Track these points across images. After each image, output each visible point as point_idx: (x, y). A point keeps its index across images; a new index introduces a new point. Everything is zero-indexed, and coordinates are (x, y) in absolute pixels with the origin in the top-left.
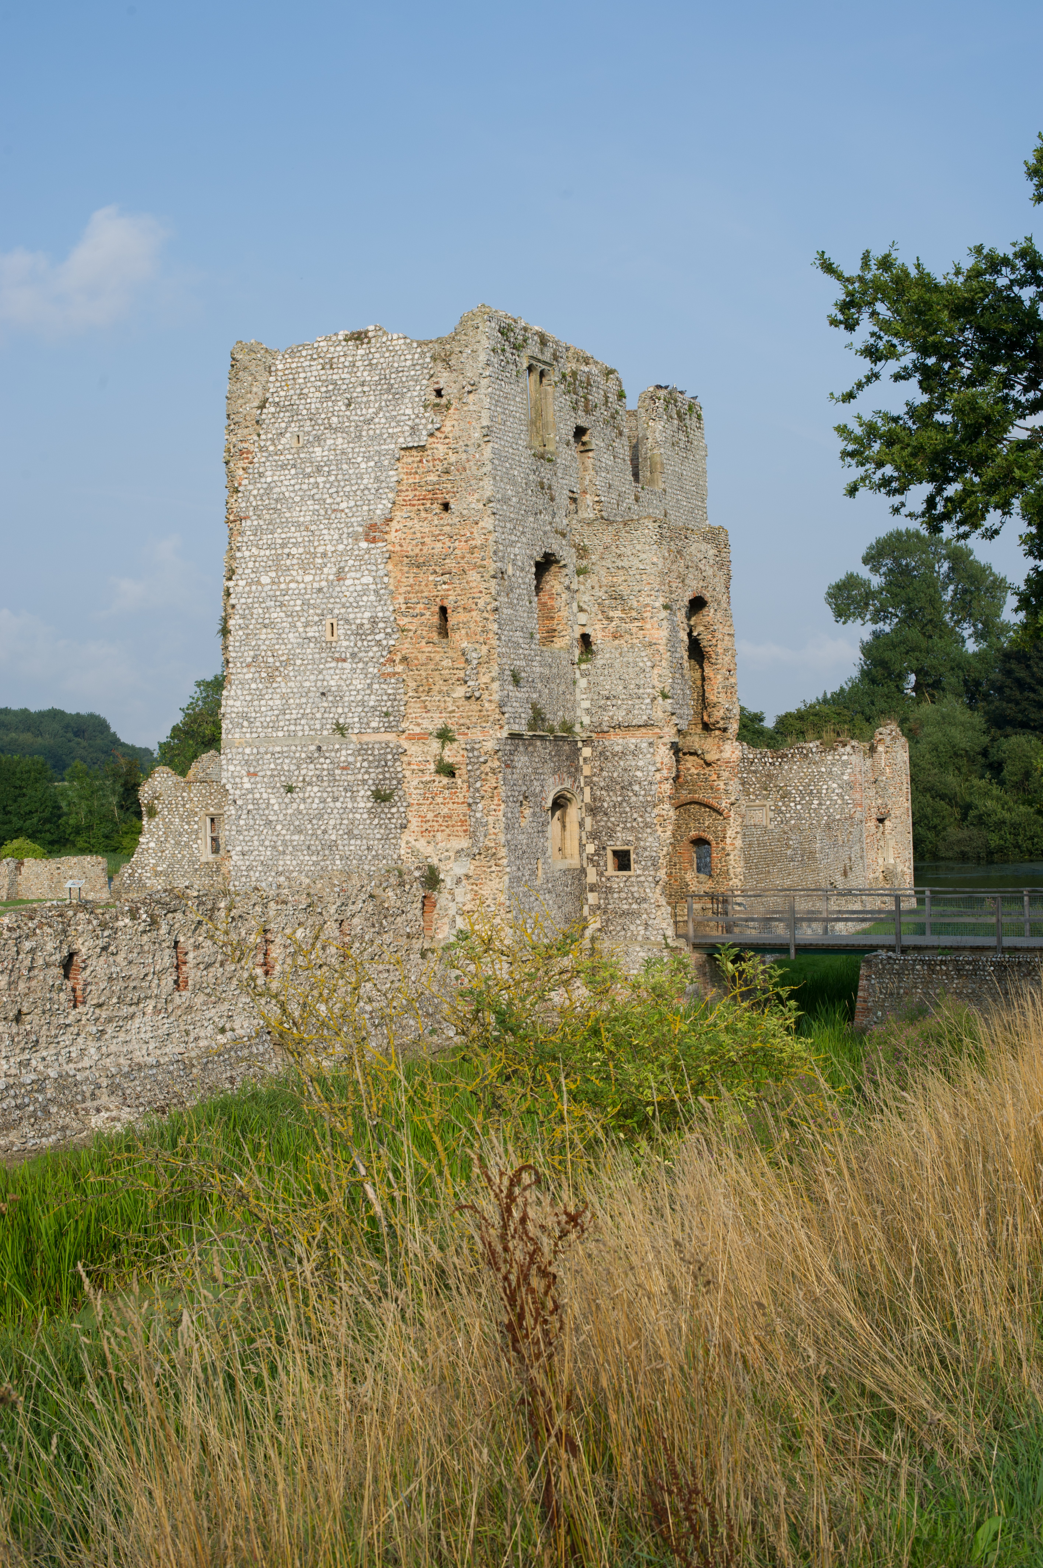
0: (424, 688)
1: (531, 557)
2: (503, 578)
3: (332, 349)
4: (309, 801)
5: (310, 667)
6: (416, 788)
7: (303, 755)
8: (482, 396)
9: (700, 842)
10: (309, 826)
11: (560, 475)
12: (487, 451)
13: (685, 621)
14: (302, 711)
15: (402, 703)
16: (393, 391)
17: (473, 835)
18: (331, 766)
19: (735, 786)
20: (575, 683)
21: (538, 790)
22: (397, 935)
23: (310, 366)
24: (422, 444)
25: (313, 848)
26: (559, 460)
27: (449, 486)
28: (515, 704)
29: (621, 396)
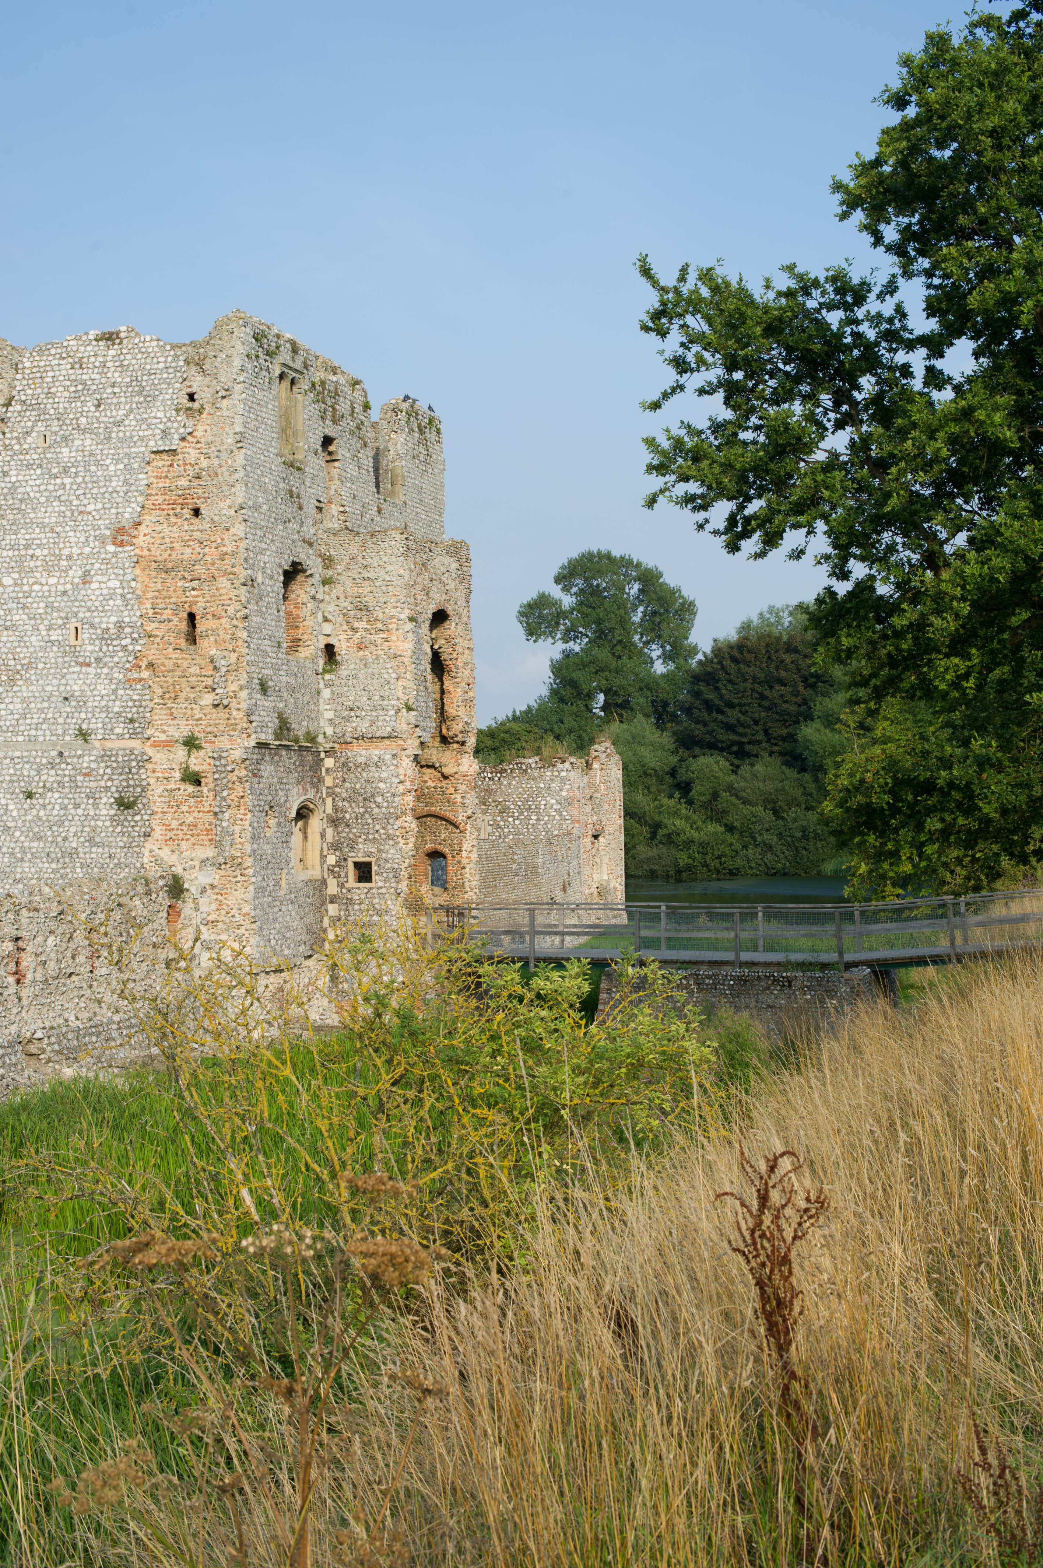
0: (171, 695)
1: (280, 566)
2: (253, 586)
3: (82, 349)
4: (49, 807)
5: (52, 671)
6: (160, 796)
7: (44, 761)
8: (236, 402)
9: (435, 855)
10: (49, 833)
11: (308, 484)
12: (240, 457)
13: (428, 633)
14: (43, 716)
15: (148, 710)
16: (145, 393)
17: (219, 845)
18: (73, 772)
19: (472, 799)
20: (318, 693)
21: (283, 799)
22: (144, 945)
23: (59, 365)
24: (173, 448)
25: (53, 855)
26: (307, 469)
27: (200, 491)
28: (262, 713)
29: (366, 407)
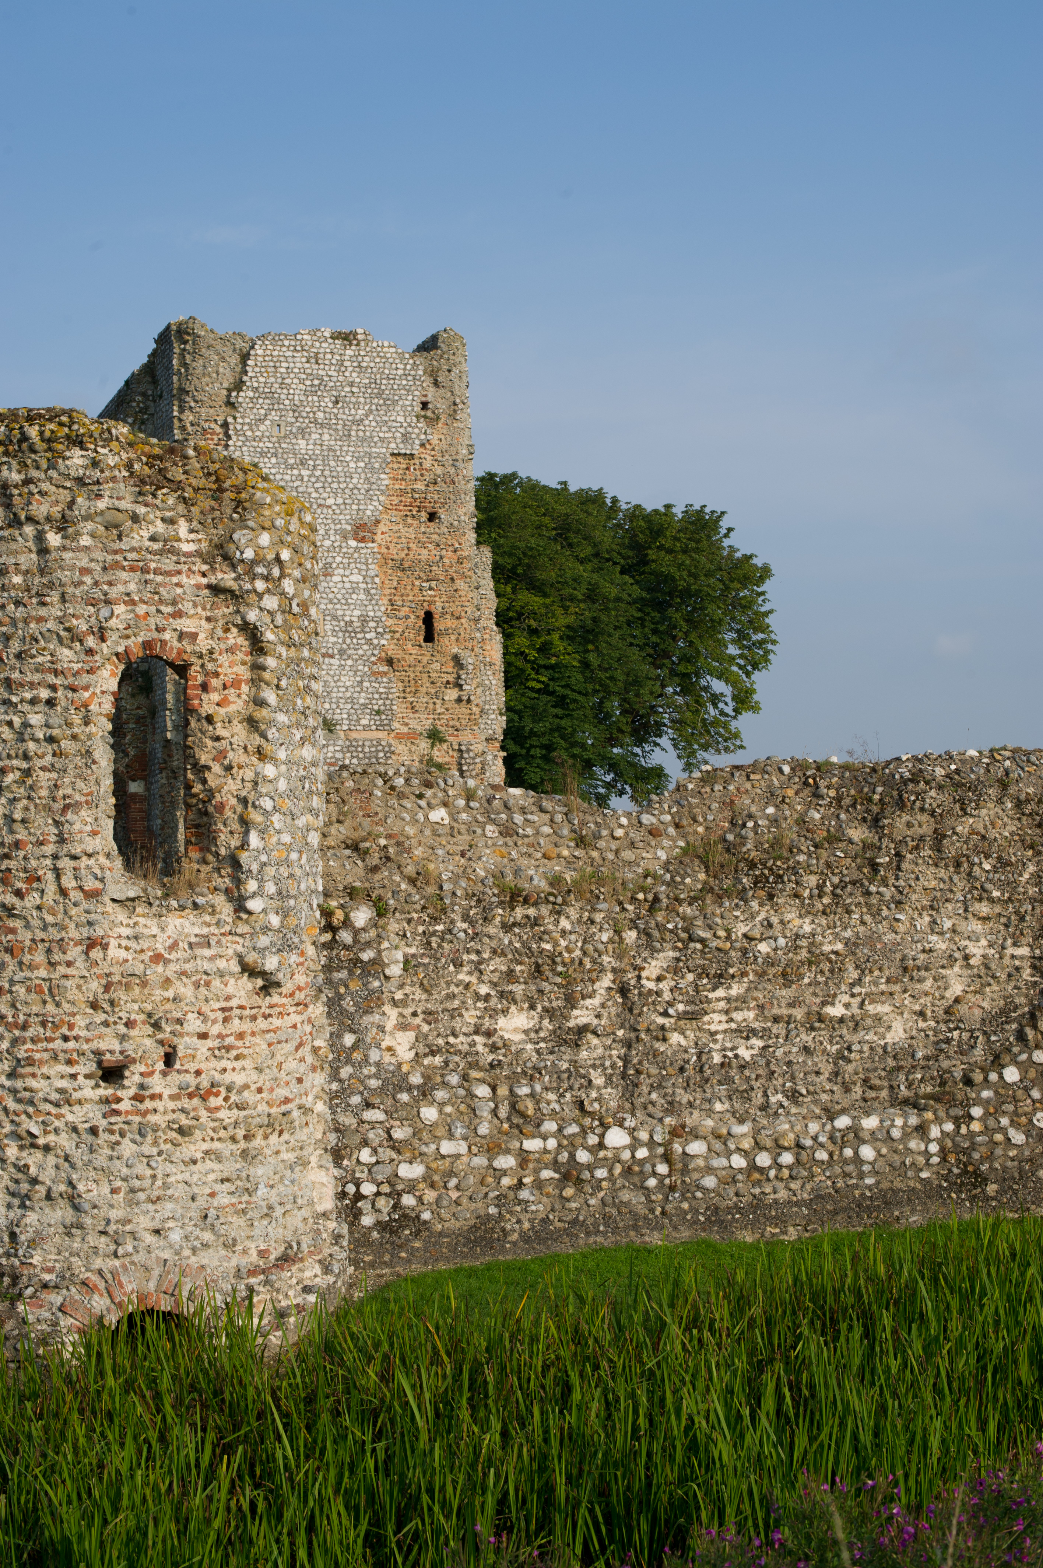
0: (412, 689)
3: (317, 344)
15: (395, 702)
16: (384, 396)
23: (293, 357)
24: (414, 452)
27: (437, 496)
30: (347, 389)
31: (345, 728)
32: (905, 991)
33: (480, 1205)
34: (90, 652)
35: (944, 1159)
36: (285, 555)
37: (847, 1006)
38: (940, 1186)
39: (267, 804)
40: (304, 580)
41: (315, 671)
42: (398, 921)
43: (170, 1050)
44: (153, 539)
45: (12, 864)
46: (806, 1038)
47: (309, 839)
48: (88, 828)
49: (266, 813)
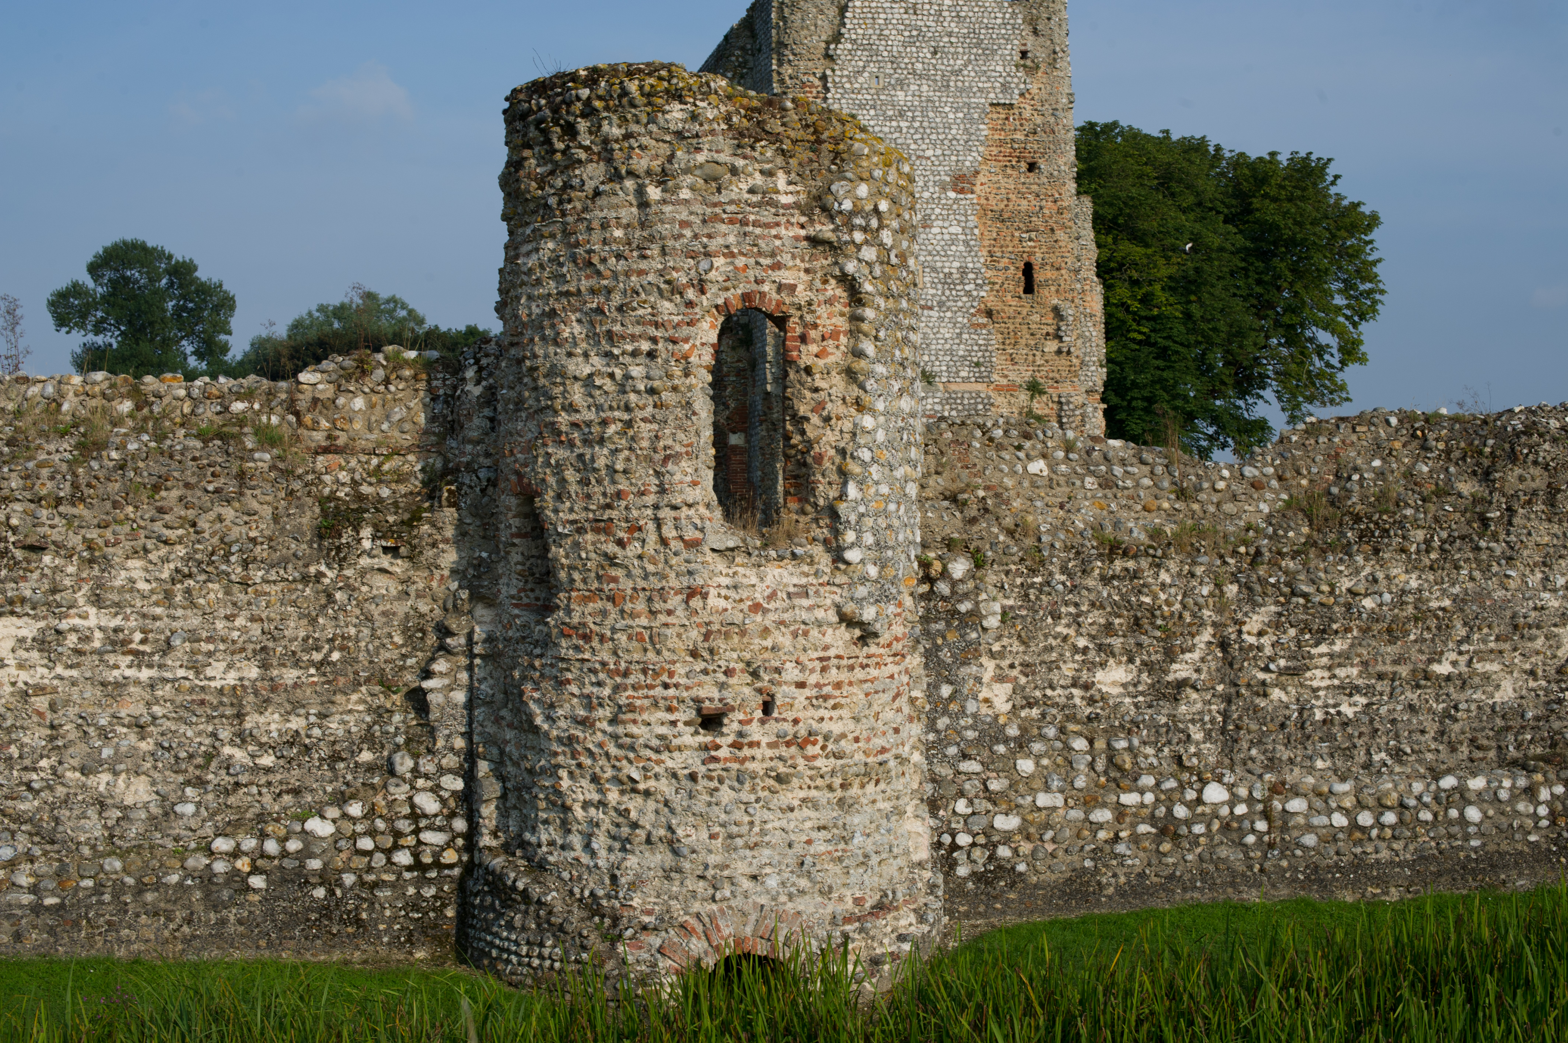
0: (1011, 341)
15: (994, 354)
16: (983, 46)
23: (891, 8)
24: (1013, 102)
27: (1037, 146)
30: (946, 39)
31: (944, 380)
32: (1515, 649)
33: (1076, 858)
34: (690, 304)
35: (1553, 823)
36: (883, 206)
37: (1454, 664)
38: (1549, 850)
39: (866, 455)
40: (902, 231)
41: (913, 322)
42: (996, 573)
43: (769, 699)
44: (751, 191)
45: (614, 514)
46: (1412, 696)
47: (907, 491)
48: (689, 479)
49: (864, 464)
